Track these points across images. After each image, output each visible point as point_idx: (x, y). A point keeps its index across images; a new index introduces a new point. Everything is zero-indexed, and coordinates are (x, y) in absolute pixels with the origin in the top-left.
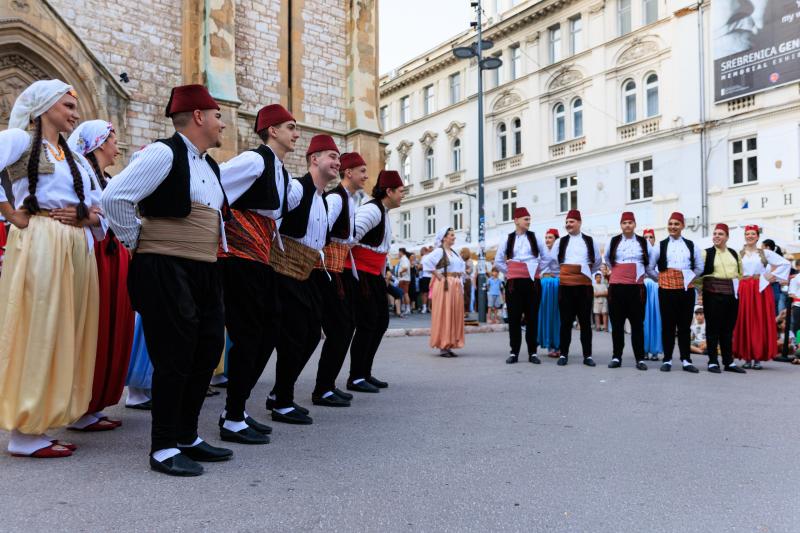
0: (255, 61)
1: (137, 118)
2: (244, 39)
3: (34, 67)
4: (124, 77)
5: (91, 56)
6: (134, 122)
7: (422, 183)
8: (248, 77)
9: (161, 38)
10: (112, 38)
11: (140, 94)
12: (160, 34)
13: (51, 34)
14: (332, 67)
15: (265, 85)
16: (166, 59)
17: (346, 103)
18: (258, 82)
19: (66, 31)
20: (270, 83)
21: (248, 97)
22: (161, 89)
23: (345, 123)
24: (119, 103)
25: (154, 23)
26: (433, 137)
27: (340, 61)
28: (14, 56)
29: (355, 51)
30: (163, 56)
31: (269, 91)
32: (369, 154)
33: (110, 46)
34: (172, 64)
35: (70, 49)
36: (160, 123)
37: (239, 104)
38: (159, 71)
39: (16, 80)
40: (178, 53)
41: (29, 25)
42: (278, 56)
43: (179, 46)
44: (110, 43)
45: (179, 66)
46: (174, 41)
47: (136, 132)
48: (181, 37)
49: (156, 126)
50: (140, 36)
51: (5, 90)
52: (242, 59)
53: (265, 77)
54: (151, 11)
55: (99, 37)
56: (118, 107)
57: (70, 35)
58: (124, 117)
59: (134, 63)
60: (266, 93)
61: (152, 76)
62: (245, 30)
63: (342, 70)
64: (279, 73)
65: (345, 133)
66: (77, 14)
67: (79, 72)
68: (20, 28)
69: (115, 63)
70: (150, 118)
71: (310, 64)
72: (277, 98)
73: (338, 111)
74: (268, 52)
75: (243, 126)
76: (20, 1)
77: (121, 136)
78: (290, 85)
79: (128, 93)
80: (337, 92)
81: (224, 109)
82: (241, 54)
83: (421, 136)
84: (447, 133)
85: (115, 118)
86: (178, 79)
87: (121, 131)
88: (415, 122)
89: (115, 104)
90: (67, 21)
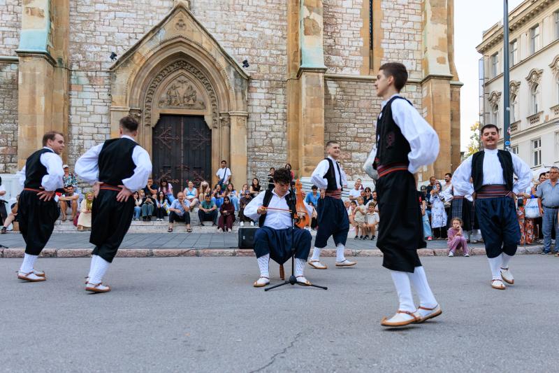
0: (342, 32)
1: (256, 92)
2: (333, 17)
3: (192, 67)
4: (246, 63)
5: (224, 52)
6: (254, 95)
7: (528, 118)
8: (337, 47)
9: (273, 30)
10: (240, 36)
11: (258, 74)
12: (272, 27)
13: (199, 41)
14: (409, 24)
15: (350, 51)
16: (276, 45)
17: (421, 54)
18: (344, 49)
19: (208, 37)
20: (354, 48)
21: (336, 63)
22: (273, 68)
23: (421, 71)
24: (242, 84)
25: (267, 19)
26: (538, 74)
27: (417, 18)
28: (180, 61)
29: (428, 7)
30: (274, 43)
31: (354, 55)
32: (440, 96)
33: (236, 44)
34: (280, 47)
35: (211, 50)
36: (272, 94)
37: (325, 70)
38: (271, 55)
39: (183, 78)
40: (285, 38)
41: (185, 38)
42: (361, 25)
43: (285, 33)
44: (238, 41)
45: (285, 48)
46: (281, 30)
47: (256, 102)
48: (286, 26)
49: (270, 96)
50: (257, 31)
51: (177, 86)
52: (332, 33)
53: (350, 44)
54: (265, 11)
55: (231, 38)
56: (241, 86)
57: (211, 39)
58: (246, 92)
59: (254, 52)
60: (351, 57)
61: (266, 59)
62: (334, 10)
63: (418, 26)
64: (362, 39)
65: (420, 80)
66: (216, 24)
67: (216, 65)
68: (181, 42)
69: (238, 54)
70: (265, 91)
71: (389, 26)
72: (361, 60)
73: (414, 62)
74: (353, 24)
75: (333, 88)
76: (181, 23)
77: (244, 107)
78: (371, 48)
79: (249, 75)
80: (413, 45)
81: (314, 76)
82: (329, 29)
83: (527, 75)
84: (551, 67)
85: (240, 95)
86: (285, 58)
87: (244, 103)
88: (522, 63)
89: (240, 84)
90: (209, 30)
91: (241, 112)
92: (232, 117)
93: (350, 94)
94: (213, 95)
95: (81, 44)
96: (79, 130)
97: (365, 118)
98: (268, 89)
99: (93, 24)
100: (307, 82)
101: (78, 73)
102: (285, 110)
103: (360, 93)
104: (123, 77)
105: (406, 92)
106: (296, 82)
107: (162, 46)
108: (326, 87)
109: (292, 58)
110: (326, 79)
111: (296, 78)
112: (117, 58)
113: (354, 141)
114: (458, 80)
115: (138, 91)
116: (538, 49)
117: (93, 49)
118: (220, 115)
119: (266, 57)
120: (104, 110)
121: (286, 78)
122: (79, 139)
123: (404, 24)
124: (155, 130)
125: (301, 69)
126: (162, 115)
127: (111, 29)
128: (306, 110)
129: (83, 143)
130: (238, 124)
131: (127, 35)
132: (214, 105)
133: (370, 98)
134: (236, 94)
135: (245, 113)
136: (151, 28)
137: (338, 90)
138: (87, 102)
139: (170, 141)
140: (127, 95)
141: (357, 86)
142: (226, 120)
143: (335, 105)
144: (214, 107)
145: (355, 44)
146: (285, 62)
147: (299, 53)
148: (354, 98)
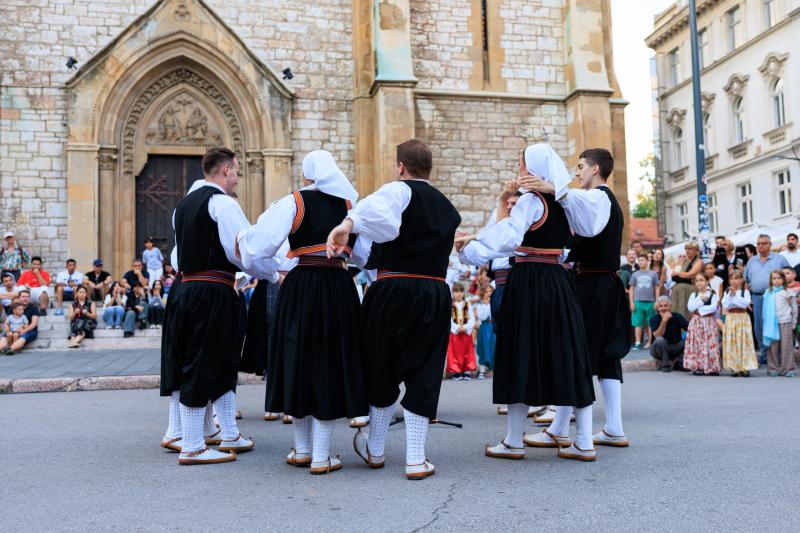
0: (439, 24)
1: (305, 118)
3: (200, 79)
4: (288, 74)
5: (252, 56)
6: (302, 123)
7: (730, 150)
8: (431, 46)
9: (329, 20)
10: (277, 31)
11: (307, 90)
12: (327, 15)
13: (211, 39)
14: (543, 12)
15: (452, 53)
16: (335, 44)
17: (563, 57)
18: (443, 51)
19: (227, 33)
20: (458, 49)
21: (431, 71)
22: (331, 80)
23: (564, 84)
24: (282, 105)
25: (321, 4)
26: (742, 81)
28: (181, 70)
30: (332, 41)
31: (459, 59)
32: (594, 122)
33: (271, 43)
34: (342, 48)
35: (231, 53)
36: (330, 121)
37: (415, 83)
38: (328, 59)
39: (184, 96)
40: (349, 33)
41: (190, 35)
42: (468, 13)
43: (349, 25)
44: (274, 38)
45: (349, 48)
46: (343, 20)
47: (304, 135)
48: (351, 14)
49: (326, 124)
50: (305, 22)
51: (175, 109)
52: (423, 25)
53: (452, 42)
55: (263, 33)
56: (281, 108)
57: (231, 37)
58: (289, 118)
59: (300, 55)
60: (454, 63)
61: (320, 66)
63: (556, 14)
64: (470, 35)
65: (563, 98)
66: (240, 12)
67: (240, 76)
68: (182, 40)
69: (276, 59)
70: (319, 116)
71: (512, 14)
72: (470, 66)
73: (553, 69)
74: (455, 11)
75: (427, 109)
76: (182, 10)
77: (286, 142)
78: (486, 47)
79: (293, 92)
80: (550, 44)
81: (396, 93)
82: (419, 20)
83: (725, 82)
84: (762, 72)
85: (279, 123)
86: (350, 64)
87: (285, 136)
88: (717, 64)
89: (279, 105)
90: (227, 22)
91: (281, 150)
92: (266, 159)
93: (455, 120)
94: (234, 124)
95: (17, 44)
96: (14, 182)
97: (478, 157)
98: (324, 112)
99: (36, 13)
100: (386, 103)
101: (13, 91)
102: (352, 147)
103: (470, 117)
104: (89, 97)
105: (541, 115)
106: (368, 101)
107: (153, 46)
108: (416, 109)
109: (361, 64)
110: (417, 96)
111: (368, 95)
112: (79, 65)
113: (463, 193)
114: (621, 96)
115: (112, 119)
116: (739, 43)
117: (37, 51)
118: (248, 155)
119: (320, 63)
120: (56, 149)
121: (352, 96)
122: (13, 196)
123: (534, 11)
124: (141, 180)
125: (376, 82)
126: (151, 157)
127: (67, 20)
128: (386, 146)
129: (20, 203)
130: (277, 170)
131: (93, 30)
132: (237, 139)
133: (485, 126)
134: (273, 123)
135: (288, 151)
136: (133, 19)
137: (436, 113)
138: (26, 137)
139: (165, 198)
140: (94, 126)
141: (465, 108)
142: (257, 163)
143: (432, 138)
144: (237, 142)
145: (460, 42)
146: (350, 70)
147: (372, 57)
148: (461, 126)
